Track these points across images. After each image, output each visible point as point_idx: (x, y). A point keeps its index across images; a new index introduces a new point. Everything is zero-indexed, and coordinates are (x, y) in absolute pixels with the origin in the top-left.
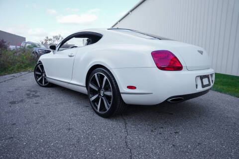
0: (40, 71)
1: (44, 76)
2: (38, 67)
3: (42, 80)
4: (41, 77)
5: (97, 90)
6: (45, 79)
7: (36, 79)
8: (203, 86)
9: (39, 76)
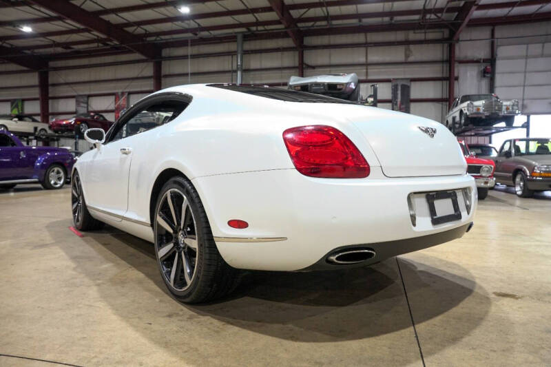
5: (171, 231)
8: (436, 221)
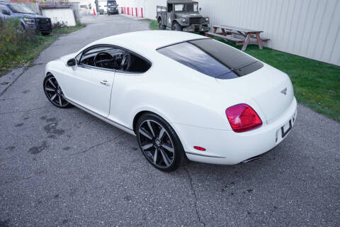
0: (52, 87)
1: (59, 92)
2: (48, 82)
3: (57, 98)
4: (55, 95)
5: (151, 138)
6: (61, 97)
7: (49, 98)
8: (283, 136)
9: (53, 93)
